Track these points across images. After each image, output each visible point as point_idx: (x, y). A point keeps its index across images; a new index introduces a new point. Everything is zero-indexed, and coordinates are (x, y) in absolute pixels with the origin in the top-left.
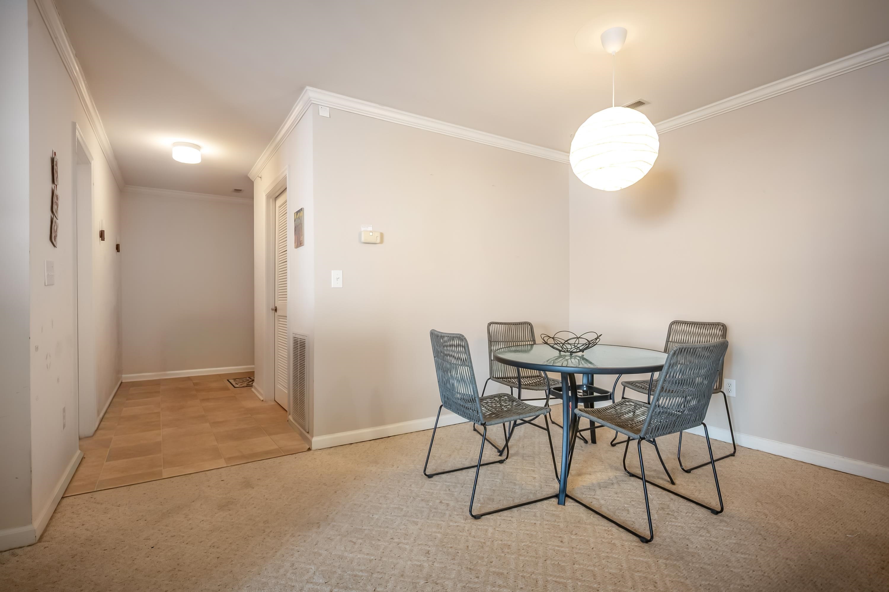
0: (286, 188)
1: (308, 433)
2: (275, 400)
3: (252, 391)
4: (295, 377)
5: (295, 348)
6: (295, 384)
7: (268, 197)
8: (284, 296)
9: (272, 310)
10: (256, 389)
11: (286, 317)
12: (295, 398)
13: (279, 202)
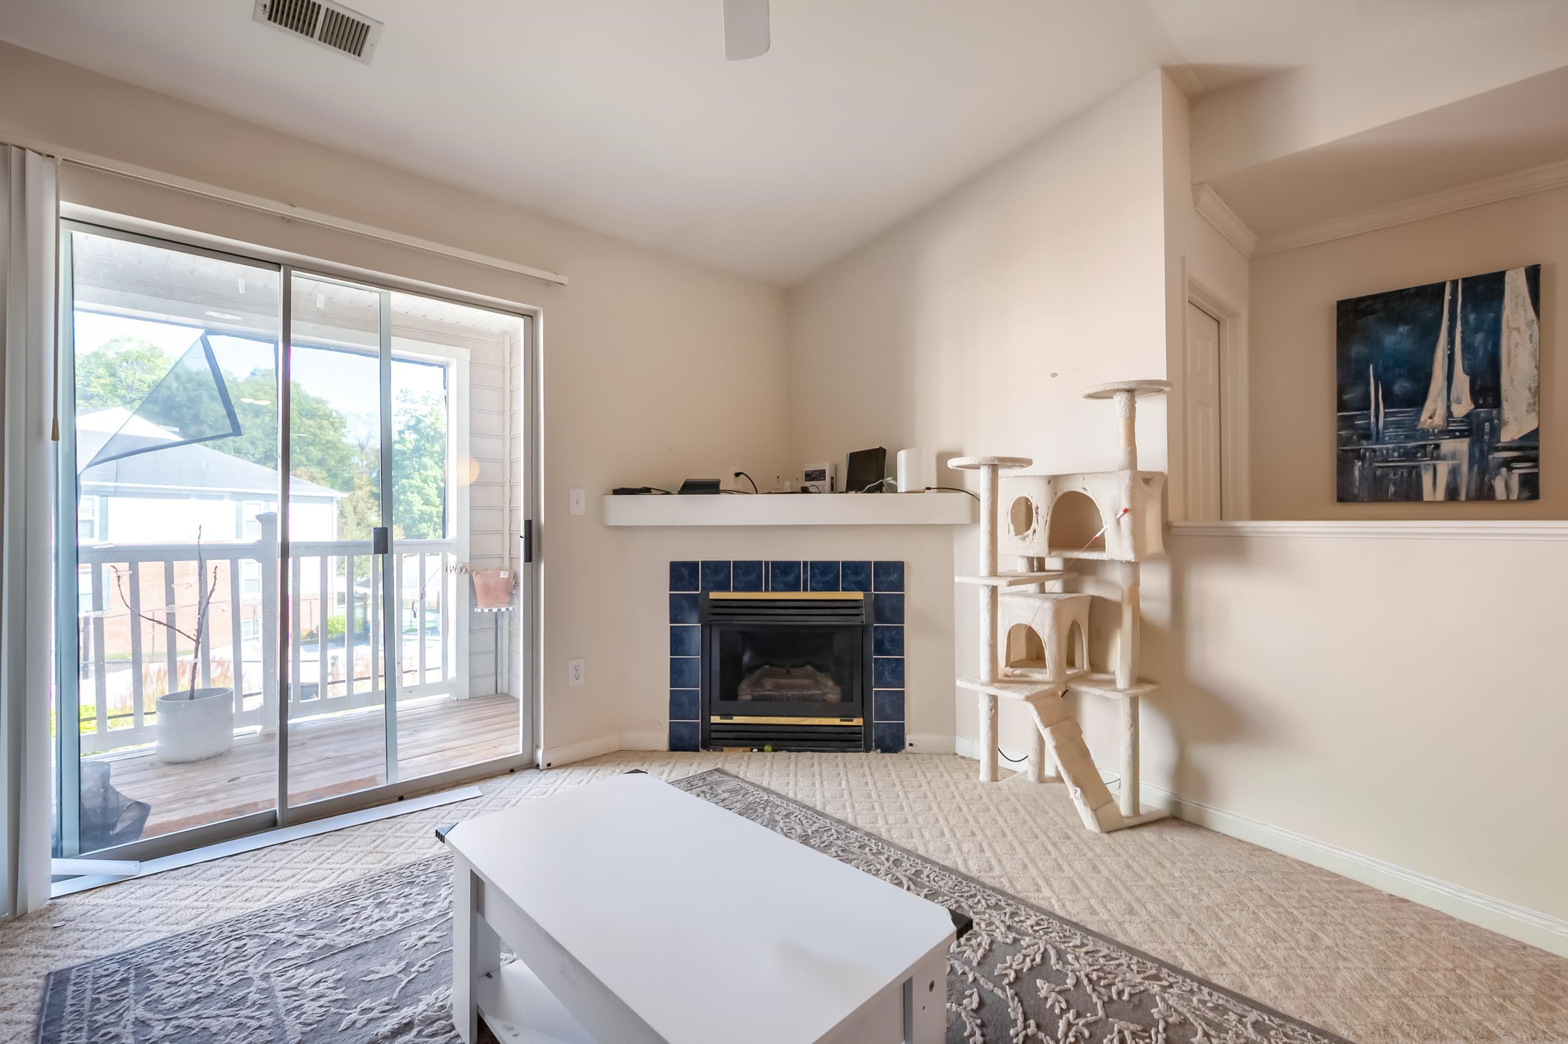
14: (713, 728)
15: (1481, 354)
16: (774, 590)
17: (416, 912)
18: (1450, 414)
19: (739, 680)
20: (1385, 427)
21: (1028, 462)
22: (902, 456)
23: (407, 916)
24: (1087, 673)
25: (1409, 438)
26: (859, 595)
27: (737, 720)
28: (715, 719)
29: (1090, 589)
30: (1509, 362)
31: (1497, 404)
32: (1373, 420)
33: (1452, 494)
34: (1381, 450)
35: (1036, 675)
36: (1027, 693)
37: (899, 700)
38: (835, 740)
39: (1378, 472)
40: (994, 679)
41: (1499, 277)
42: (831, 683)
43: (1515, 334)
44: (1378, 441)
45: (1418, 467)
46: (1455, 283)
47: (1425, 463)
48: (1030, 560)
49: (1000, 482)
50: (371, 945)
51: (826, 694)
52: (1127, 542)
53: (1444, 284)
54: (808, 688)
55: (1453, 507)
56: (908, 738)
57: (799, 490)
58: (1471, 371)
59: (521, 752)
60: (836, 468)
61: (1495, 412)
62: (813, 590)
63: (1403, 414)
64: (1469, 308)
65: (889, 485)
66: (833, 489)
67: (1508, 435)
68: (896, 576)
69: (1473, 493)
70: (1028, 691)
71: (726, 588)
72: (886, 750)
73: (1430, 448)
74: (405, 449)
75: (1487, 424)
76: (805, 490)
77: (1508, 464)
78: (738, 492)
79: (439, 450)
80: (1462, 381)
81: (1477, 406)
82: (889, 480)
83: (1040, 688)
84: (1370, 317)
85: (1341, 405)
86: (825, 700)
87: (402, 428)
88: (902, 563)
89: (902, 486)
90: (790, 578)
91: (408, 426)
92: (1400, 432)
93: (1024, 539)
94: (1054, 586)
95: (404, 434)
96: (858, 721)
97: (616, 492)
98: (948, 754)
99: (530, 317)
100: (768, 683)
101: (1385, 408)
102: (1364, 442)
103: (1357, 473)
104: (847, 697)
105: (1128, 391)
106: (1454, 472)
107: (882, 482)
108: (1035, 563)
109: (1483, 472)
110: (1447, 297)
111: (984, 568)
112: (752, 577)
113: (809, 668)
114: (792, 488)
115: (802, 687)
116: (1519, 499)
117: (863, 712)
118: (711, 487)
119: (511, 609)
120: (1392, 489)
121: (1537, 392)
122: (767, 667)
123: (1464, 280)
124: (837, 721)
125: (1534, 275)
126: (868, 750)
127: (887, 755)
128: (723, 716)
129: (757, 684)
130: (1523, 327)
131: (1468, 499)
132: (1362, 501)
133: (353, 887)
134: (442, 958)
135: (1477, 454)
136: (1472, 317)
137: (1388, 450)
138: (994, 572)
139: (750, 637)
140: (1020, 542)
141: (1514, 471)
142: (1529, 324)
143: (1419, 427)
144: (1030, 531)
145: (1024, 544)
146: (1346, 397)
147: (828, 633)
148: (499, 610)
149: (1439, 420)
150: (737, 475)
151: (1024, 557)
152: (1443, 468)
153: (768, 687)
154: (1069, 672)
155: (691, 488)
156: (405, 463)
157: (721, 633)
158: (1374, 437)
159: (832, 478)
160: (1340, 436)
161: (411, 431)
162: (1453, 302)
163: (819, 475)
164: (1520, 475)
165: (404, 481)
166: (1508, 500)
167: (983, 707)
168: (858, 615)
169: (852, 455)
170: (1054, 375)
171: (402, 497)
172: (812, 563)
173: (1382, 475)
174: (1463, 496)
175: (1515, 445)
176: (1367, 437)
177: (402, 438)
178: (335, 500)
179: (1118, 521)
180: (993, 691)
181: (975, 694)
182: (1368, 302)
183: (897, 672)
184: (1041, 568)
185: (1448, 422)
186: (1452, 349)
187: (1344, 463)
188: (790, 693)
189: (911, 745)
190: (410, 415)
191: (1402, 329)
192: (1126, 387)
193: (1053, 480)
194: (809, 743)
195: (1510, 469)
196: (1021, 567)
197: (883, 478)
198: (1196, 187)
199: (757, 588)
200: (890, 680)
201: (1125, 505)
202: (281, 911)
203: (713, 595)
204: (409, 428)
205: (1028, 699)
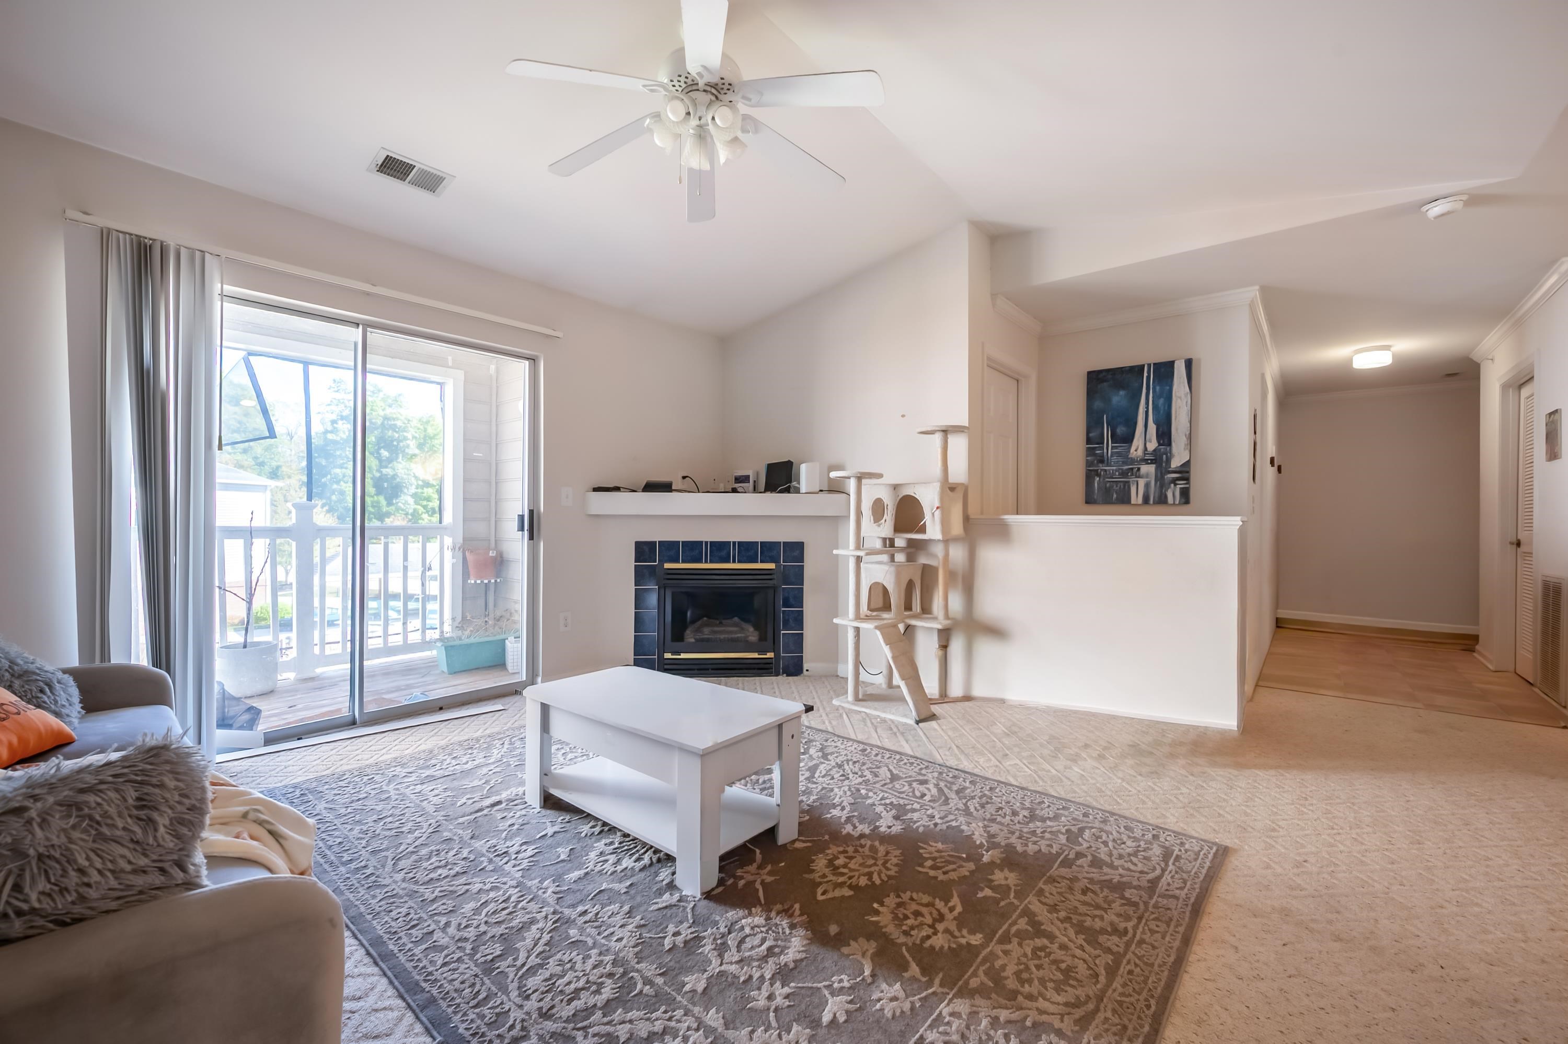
0: (1533, 377)
1: (1565, 707)
2: (1515, 672)
3: (1476, 658)
4: (1544, 633)
5: (1546, 595)
6: (1545, 643)
7: (1505, 387)
8: (1530, 526)
9: (1512, 543)
10: (1480, 653)
11: (1532, 553)
12: (1544, 662)
13: (1525, 392)
14: (666, 662)
15: (1162, 412)
16: (711, 562)
17: (481, 760)
18: (1146, 449)
19: (685, 628)
20: (1112, 456)
21: (880, 476)
22: (803, 467)
23: (475, 763)
24: (919, 614)
25: (1125, 463)
26: (772, 566)
27: (683, 656)
28: (668, 656)
29: (923, 560)
30: (1176, 417)
31: (1170, 444)
32: (1105, 450)
33: (1146, 500)
34: (1109, 470)
35: (885, 615)
36: (876, 624)
37: (799, 640)
38: (754, 669)
39: (1108, 485)
40: (858, 617)
41: (1171, 364)
42: (751, 629)
43: (1179, 400)
44: (1108, 466)
45: (1128, 482)
46: (1149, 365)
47: (1132, 479)
48: (884, 540)
49: (863, 487)
50: (458, 775)
51: (748, 636)
52: (938, 527)
53: (1144, 365)
54: (736, 633)
55: (1146, 508)
56: (805, 666)
57: (730, 490)
58: (1156, 422)
59: (524, 679)
60: (758, 474)
61: (1168, 449)
62: (739, 562)
63: (1121, 448)
64: (1156, 382)
65: (795, 487)
66: (755, 490)
67: (1175, 463)
68: (798, 552)
69: (1157, 499)
70: (877, 623)
71: (676, 560)
72: (789, 674)
73: (1135, 470)
74: (338, 439)
75: (1164, 456)
76: (734, 491)
77: (1174, 481)
78: (686, 491)
79: (374, 440)
80: (1152, 428)
81: (1160, 444)
82: (794, 484)
83: (885, 622)
84: (1105, 384)
85: (1089, 441)
86: (747, 641)
87: (334, 417)
88: (802, 543)
89: (803, 489)
90: (724, 553)
91: (342, 416)
92: (1120, 459)
93: (879, 526)
94: (900, 558)
95: (337, 423)
96: (770, 655)
97: (596, 489)
98: (833, 676)
99: (533, 360)
100: (706, 630)
101: (1112, 443)
102: (1101, 465)
103: (1096, 485)
104: (763, 638)
105: (943, 431)
106: (1147, 485)
107: (790, 486)
108: (888, 542)
109: (1162, 486)
110: (1145, 374)
111: (852, 544)
112: (697, 552)
113: (736, 619)
114: (725, 488)
115: (731, 632)
116: (1180, 504)
117: (775, 649)
118: (666, 487)
119: (498, 580)
120: (1115, 496)
121: (1190, 437)
122: (705, 619)
123: (1154, 364)
124: (756, 655)
125: (1189, 363)
126: (777, 674)
127: (790, 678)
128: (673, 653)
129: (698, 630)
130: (1183, 396)
131: (1154, 503)
132: (1099, 504)
133: (431, 752)
134: (507, 778)
135: (1159, 474)
136: (1158, 388)
137: (1113, 470)
138: (858, 548)
139: (692, 597)
140: (876, 527)
141: (1178, 486)
142: (1186, 395)
143: (1130, 456)
144: (883, 521)
145: (879, 529)
146: (1091, 435)
147: (750, 593)
148: (490, 582)
149: (1140, 453)
150: (684, 478)
151: (879, 537)
152: (1142, 482)
153: (706, 633)
154: (906, 613)
155: (651, 487)
156: (338, 453)
157: (673, 594)
158: (1106, 462)
159: (755, 482)
160: (1087, 460)
161: (344, 421)
162: (1148, 377)
163: (745, 479)
164: (1181, 488)
165: (338, 471)
166: (1174, 504)
167: (851, 635)
168: (771, 579)
169: (769, 465)
170: (903, 416)
171: (335, 486)
172: (739, 543)
173: (1110, 487)
174: (1151, 502)
175: (1178, 470)
176: (1102, 461)
177: (335, 428)
178: (269, 488)
179: (933, 514)
180: (856, 624)
181: (846, 626)
182: (1104, 374)
183: (798, 620)
184: (892, 545)
185: (1145, 454)
186: (1147, 408)
187: (1090, 476)
188: (722, 637)
189: (807, 670)
190: (343, 405)
191: (1122, 393)
192: (944, 429)
193: (895, 487)
194: (736, 671)
195: (1176, 485)
196: (878, 545)
197: (791, 482)
198: (994, 296)
199: (699, 560)
200: (793, 625)
201: (937, 504)
202: (388, 763)
203: (667, 566)
204: (342, 418)
205: (876, 628)
